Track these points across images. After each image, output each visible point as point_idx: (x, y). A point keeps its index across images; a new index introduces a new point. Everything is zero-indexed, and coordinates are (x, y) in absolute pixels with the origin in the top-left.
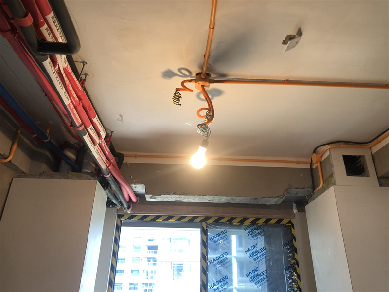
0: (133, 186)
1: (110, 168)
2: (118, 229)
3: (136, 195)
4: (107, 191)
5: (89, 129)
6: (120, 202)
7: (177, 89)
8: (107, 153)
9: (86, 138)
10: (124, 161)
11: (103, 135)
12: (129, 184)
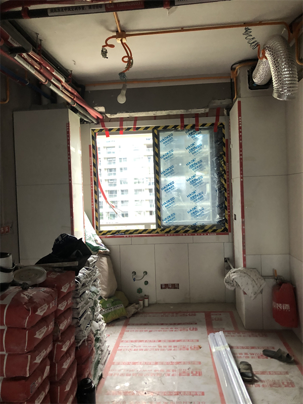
0: (96, 108)
1: (75, 99)
2: (94, 138)
3: (101, 113)
4: (78, 114)
5: (52, 80)
6: (90, 120)
7: (103, 46)
8: (70, 90)
9: (52, 87)
10: (86, 90)
11: (63, 80)
12: (92, 107)
